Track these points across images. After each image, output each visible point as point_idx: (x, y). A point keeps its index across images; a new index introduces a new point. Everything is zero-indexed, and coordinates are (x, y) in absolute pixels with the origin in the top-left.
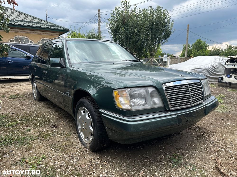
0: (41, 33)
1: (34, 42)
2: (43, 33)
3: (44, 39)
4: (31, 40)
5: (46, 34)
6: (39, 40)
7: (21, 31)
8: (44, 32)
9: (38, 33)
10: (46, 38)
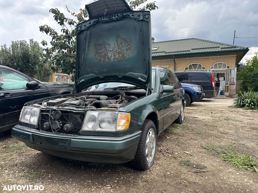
0: (214, 58)
1: (207, 68)
2: (217, 58)
3: (217, 63)
4: (204, 66)
5: (220, 57)
6: (212, 65)
7: (195, 59)
8: (218, 56)
9: (212, 58)
10: (220, 62)
